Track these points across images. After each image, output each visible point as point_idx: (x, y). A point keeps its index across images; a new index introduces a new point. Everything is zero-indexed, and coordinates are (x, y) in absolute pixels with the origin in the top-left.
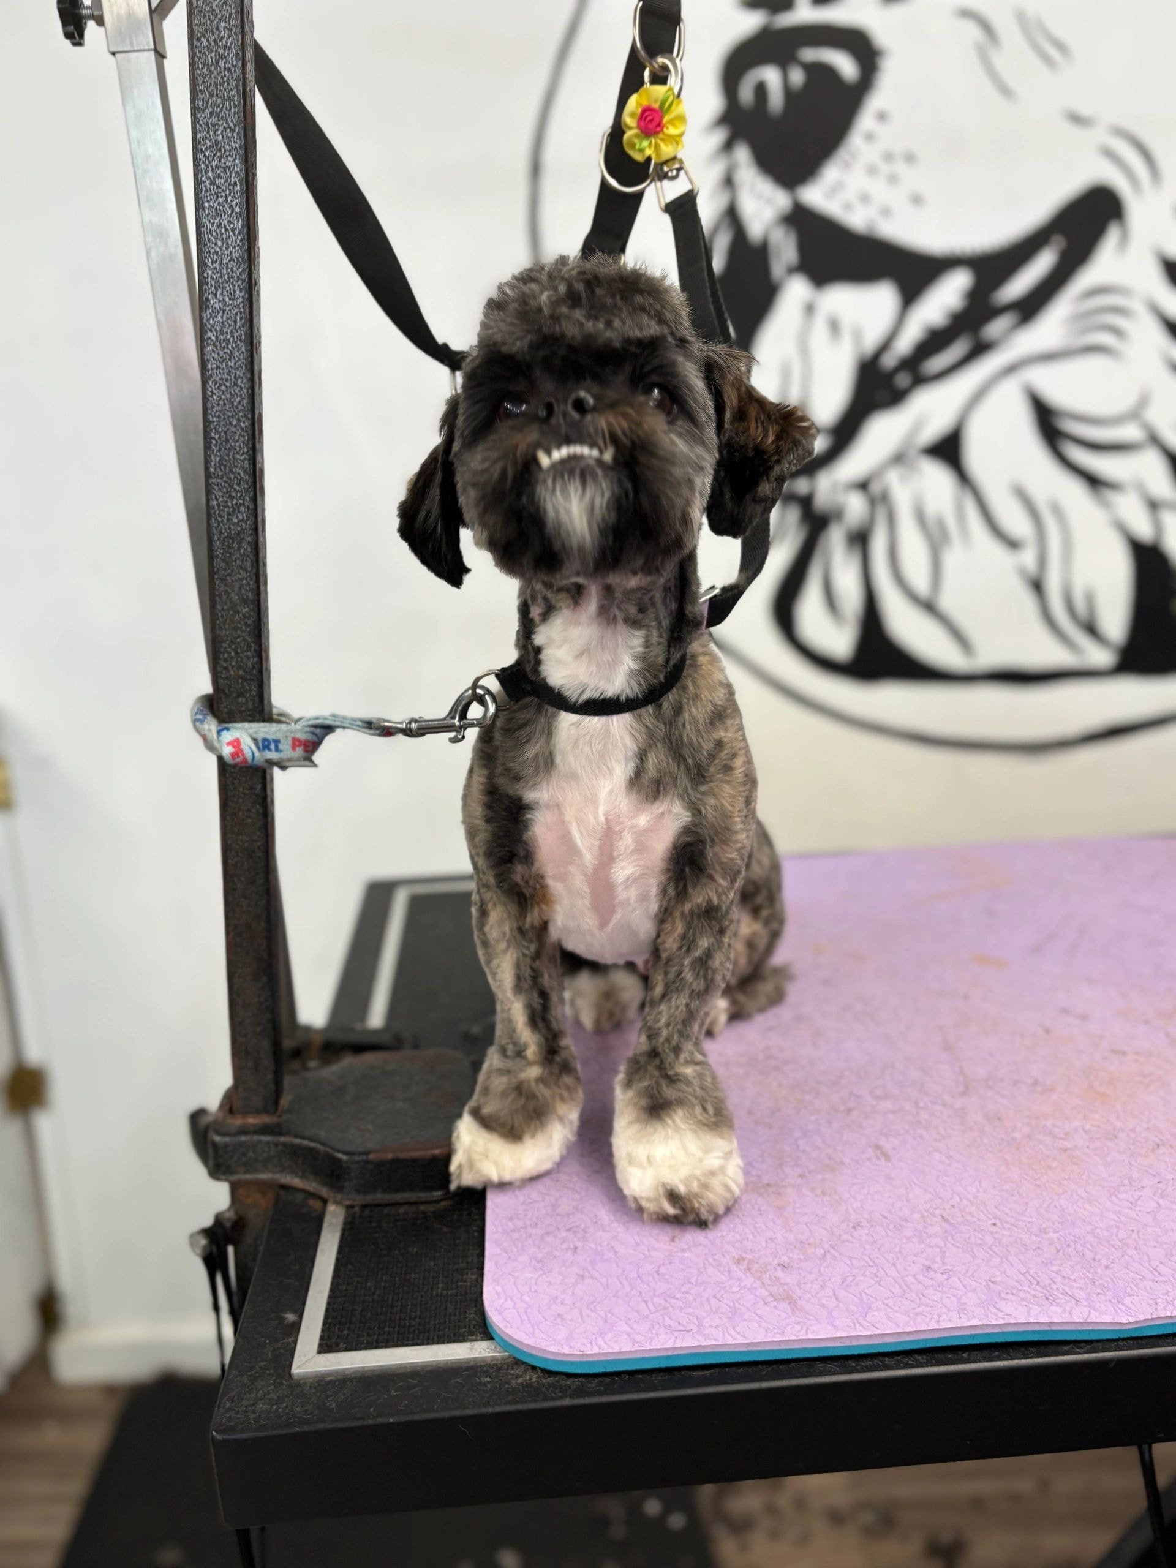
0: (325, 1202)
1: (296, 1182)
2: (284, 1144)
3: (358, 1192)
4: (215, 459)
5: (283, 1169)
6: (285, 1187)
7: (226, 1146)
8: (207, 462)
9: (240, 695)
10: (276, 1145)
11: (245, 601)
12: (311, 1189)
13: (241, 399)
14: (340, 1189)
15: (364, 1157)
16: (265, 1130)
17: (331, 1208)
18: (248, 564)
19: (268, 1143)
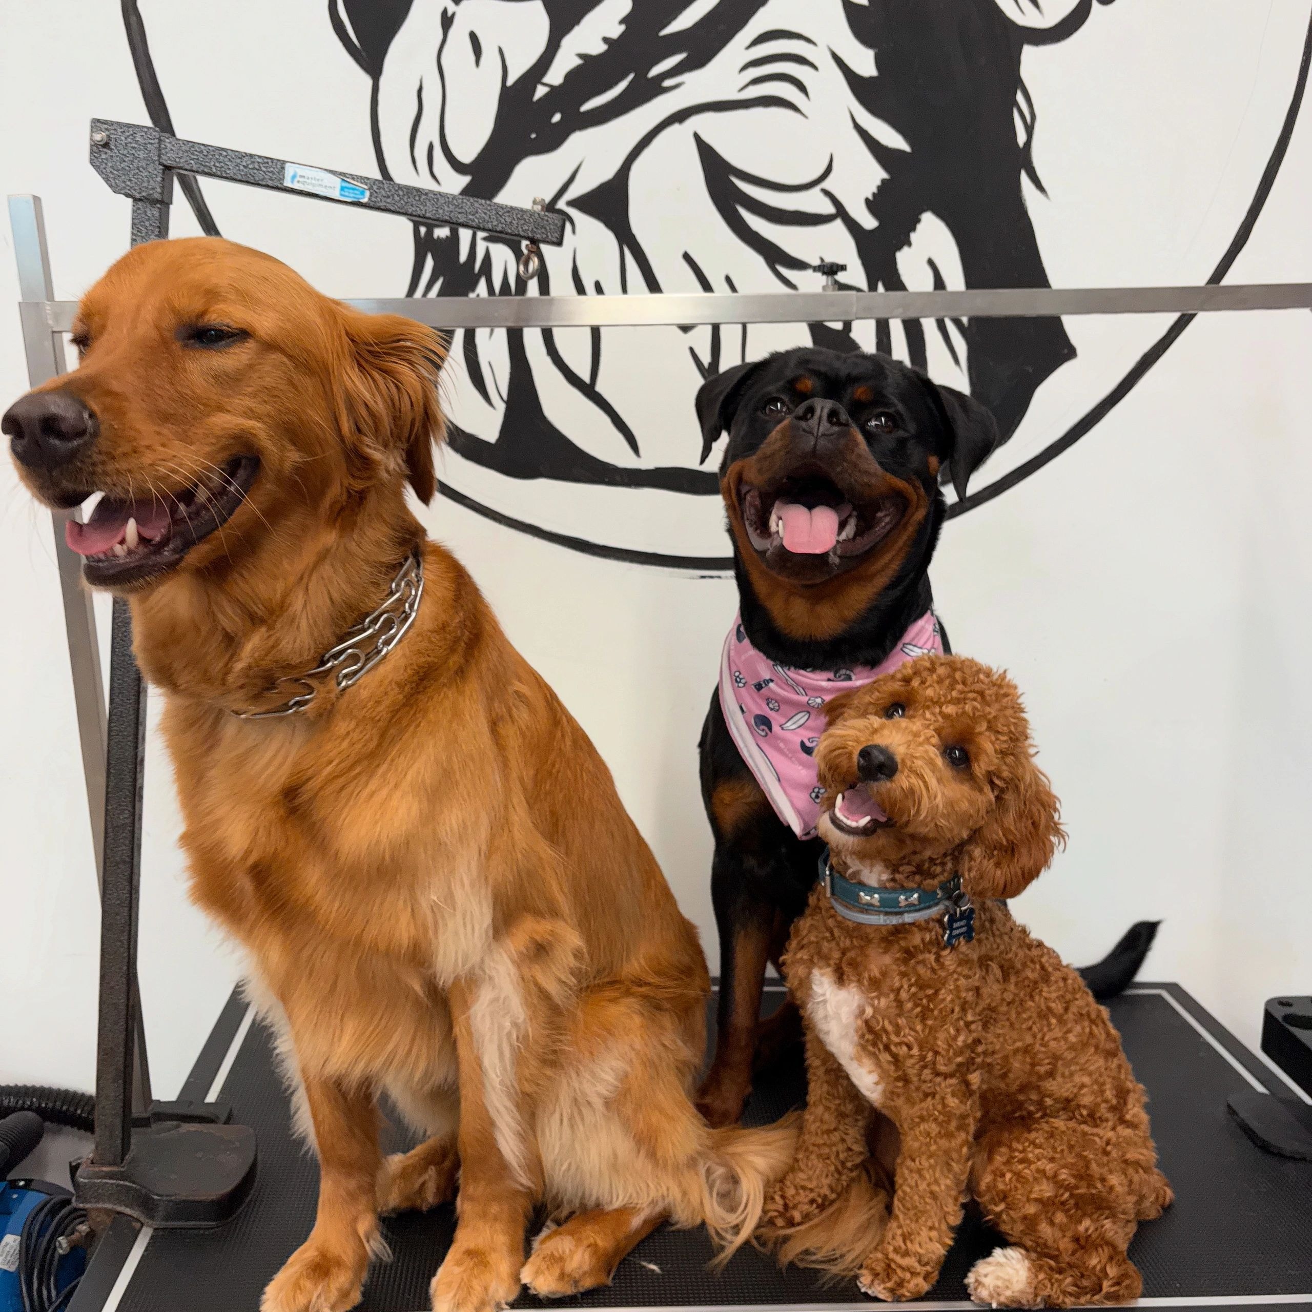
0: (142, 1225)
1: (128, 1211)
2: (121, 1186)
3: (163, 1220)
4: (112, 784)
5: (120, 1203)
6: (119, 1213)
7: (85, 1184)
8: (107, 786)
9: (117, 914)
10: (118, 1186)
11: (124, 862)
12: (135, 1216)
13: (129, 754)
14: (152, 1217)
15: (168, 1198)
16: (111, 1176)
17: (144, 1229)
18: (127, 842)
19: (112, 1184)
